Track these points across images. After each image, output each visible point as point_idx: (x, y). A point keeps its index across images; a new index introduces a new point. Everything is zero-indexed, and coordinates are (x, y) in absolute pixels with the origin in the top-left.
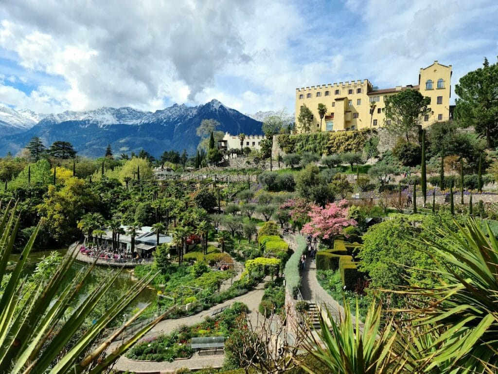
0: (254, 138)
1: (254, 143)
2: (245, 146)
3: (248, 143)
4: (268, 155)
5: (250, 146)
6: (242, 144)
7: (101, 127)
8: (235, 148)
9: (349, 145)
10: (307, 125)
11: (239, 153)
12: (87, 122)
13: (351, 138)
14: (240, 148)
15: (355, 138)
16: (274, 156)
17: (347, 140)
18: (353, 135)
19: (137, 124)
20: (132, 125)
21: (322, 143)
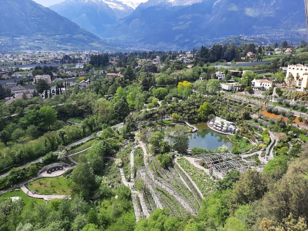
0: (266, 83)
1: (266, 85)
2: (262, 86)
3: (263, 85)
4: (271, 94)
5: (264, 86)
6: (261, 85)
7: (168, 9)
8: (258, 86)
9: (304, 97)
10: (291, 81)
11: (259, 89)
12: (160, 6)
13: (305, 95)
14: (260, 86)
15: (307, 96)
16: (273, 95)
17: (303, 96)
18: (306, 94)
19: (189, 4)
20: (186, 5)
21: (293, 95)
